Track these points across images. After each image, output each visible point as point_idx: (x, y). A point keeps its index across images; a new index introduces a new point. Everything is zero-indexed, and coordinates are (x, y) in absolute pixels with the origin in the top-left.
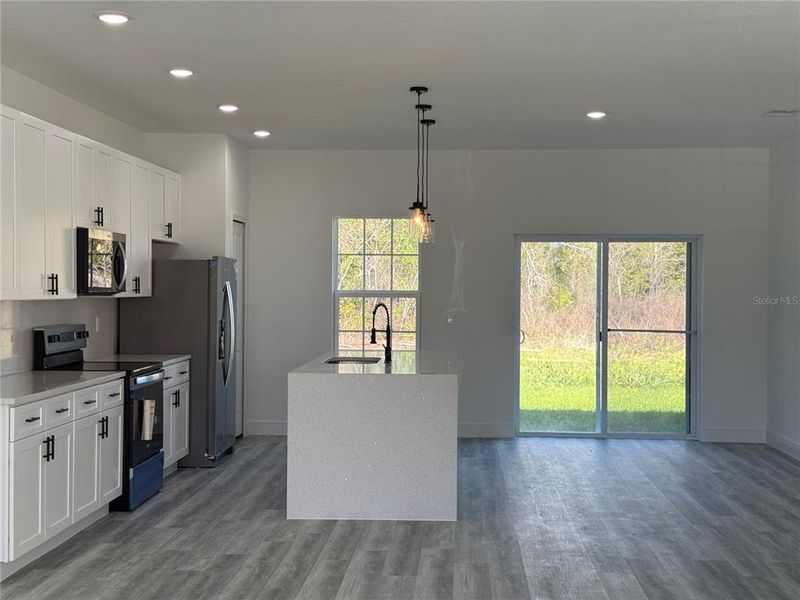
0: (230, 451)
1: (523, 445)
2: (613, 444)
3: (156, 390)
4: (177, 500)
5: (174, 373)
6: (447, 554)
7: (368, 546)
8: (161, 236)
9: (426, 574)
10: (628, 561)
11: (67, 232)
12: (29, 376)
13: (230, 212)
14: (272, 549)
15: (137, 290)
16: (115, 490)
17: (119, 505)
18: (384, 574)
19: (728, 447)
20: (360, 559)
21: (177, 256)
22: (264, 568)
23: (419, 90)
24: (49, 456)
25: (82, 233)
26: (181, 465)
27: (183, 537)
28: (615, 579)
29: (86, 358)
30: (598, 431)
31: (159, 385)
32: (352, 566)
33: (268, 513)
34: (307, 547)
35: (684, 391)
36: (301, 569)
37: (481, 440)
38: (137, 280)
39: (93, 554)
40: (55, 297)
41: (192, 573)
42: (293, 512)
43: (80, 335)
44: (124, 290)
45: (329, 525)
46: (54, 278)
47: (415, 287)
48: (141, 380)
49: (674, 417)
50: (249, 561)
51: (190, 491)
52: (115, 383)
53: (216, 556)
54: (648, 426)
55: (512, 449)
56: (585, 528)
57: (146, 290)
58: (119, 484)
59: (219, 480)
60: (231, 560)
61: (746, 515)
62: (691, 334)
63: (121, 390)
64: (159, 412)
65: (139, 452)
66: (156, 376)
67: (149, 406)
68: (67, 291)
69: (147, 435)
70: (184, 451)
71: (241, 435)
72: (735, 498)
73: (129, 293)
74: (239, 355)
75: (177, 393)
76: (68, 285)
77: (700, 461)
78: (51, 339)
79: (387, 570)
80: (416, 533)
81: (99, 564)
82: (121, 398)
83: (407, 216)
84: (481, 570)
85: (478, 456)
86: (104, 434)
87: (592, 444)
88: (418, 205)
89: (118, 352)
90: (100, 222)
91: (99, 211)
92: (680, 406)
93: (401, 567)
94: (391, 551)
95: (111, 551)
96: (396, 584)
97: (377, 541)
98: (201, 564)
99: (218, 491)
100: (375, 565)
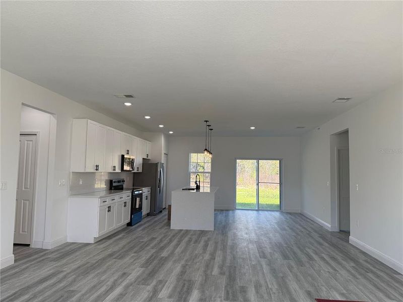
0: (161, 212)
1: (238, 212)
2: (260, 212)
3: (140, 195)
4: (145, 223)
5: (146, 191)
6: (209, 239)
7: (189, 236)
8: (145, 157)
9: (202, 243)
10: (256, 242)
11: (119, 156)
12: (109, 191)
13: (163, 152)
14: (164, 237)
15: (138, 170)
16: (128, 221)
17: (129, 224)
18: (191, 243)
19: (290, 213)
20: (186, 239)
21: (150, 162)
22: (161, 241)
23: (206, 121)
24: (109, 211)
25: (123, 156)
26: (148, 215)
27: (143, 233)
28: (251, 246)
29: (124, 187)
30: (257, 209)
31: (141, 194)
32: (183, 241)
33: (166, 227)
34: (174, 236)
35: (279, 199)
36: (171, 241)
37: (226, 210)
38: (138, 168)
39: (120, 236)
40: (114, 171)
41: (143, 242)
42: (172, 227)
43: (122, 181)
44: (134, 170)
45: (181, 230)
46: (114, 167)
47: (210, 171)
48: (136, 193)
49: (277, 206)
50: (158, 239)
51: (148, 221)
52: (129, 193)
53: (150, 238)
54: (270, 208)
55: (234, 213)
56: (246, 233)
57: (140, 170)
58: (129, 219)
59: (156, 219)
60: (153, 239)
61: (290, 231)
62: (281, 184)
63: (131, 195)
64: (141, 201)
65: (135, 211)
66: (140, 192)
67: (138, 199)
68: (118, 170)
69: (137, 207)
70: (149, 211)
71: (165, 208)
72: (288, 226)
73: (135, 171)
74: (164, 188)
75: (147, 196)
76: (119, 169)
77: (282, 217)
78: (114, 182)
79: (192, 242)
80: (203, 233)
81: (121, 239)
82: (131, 197)
83: (203, 153)
84: (216, 243)
85: (224, 214)
86: (125, 206)
87: (255, 212)
88: (206, 150)
89: (133, 186)
90: (128, 153)
91: (128, 151)
92: (278, 203)
93: (196, 242)
94: (194, 238)
95: (124, 236)
96: (193, 246)
97: (192, 235)
98: (146, 239)
99: (155, 222)
100: (190, 241)
